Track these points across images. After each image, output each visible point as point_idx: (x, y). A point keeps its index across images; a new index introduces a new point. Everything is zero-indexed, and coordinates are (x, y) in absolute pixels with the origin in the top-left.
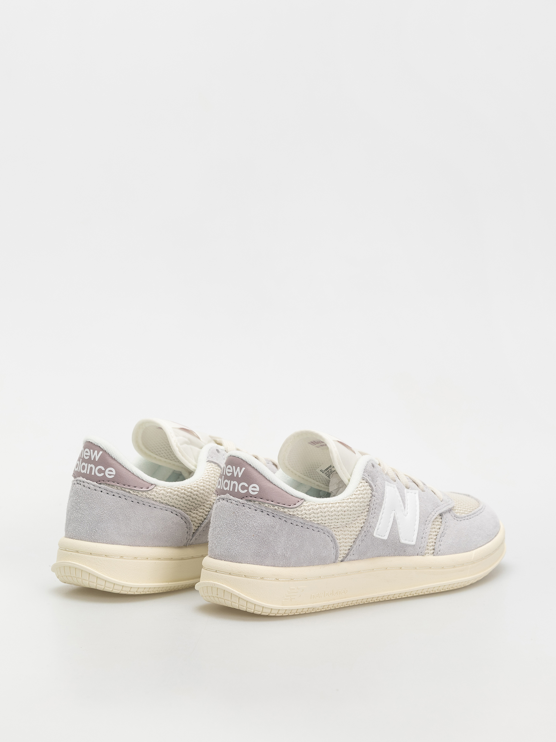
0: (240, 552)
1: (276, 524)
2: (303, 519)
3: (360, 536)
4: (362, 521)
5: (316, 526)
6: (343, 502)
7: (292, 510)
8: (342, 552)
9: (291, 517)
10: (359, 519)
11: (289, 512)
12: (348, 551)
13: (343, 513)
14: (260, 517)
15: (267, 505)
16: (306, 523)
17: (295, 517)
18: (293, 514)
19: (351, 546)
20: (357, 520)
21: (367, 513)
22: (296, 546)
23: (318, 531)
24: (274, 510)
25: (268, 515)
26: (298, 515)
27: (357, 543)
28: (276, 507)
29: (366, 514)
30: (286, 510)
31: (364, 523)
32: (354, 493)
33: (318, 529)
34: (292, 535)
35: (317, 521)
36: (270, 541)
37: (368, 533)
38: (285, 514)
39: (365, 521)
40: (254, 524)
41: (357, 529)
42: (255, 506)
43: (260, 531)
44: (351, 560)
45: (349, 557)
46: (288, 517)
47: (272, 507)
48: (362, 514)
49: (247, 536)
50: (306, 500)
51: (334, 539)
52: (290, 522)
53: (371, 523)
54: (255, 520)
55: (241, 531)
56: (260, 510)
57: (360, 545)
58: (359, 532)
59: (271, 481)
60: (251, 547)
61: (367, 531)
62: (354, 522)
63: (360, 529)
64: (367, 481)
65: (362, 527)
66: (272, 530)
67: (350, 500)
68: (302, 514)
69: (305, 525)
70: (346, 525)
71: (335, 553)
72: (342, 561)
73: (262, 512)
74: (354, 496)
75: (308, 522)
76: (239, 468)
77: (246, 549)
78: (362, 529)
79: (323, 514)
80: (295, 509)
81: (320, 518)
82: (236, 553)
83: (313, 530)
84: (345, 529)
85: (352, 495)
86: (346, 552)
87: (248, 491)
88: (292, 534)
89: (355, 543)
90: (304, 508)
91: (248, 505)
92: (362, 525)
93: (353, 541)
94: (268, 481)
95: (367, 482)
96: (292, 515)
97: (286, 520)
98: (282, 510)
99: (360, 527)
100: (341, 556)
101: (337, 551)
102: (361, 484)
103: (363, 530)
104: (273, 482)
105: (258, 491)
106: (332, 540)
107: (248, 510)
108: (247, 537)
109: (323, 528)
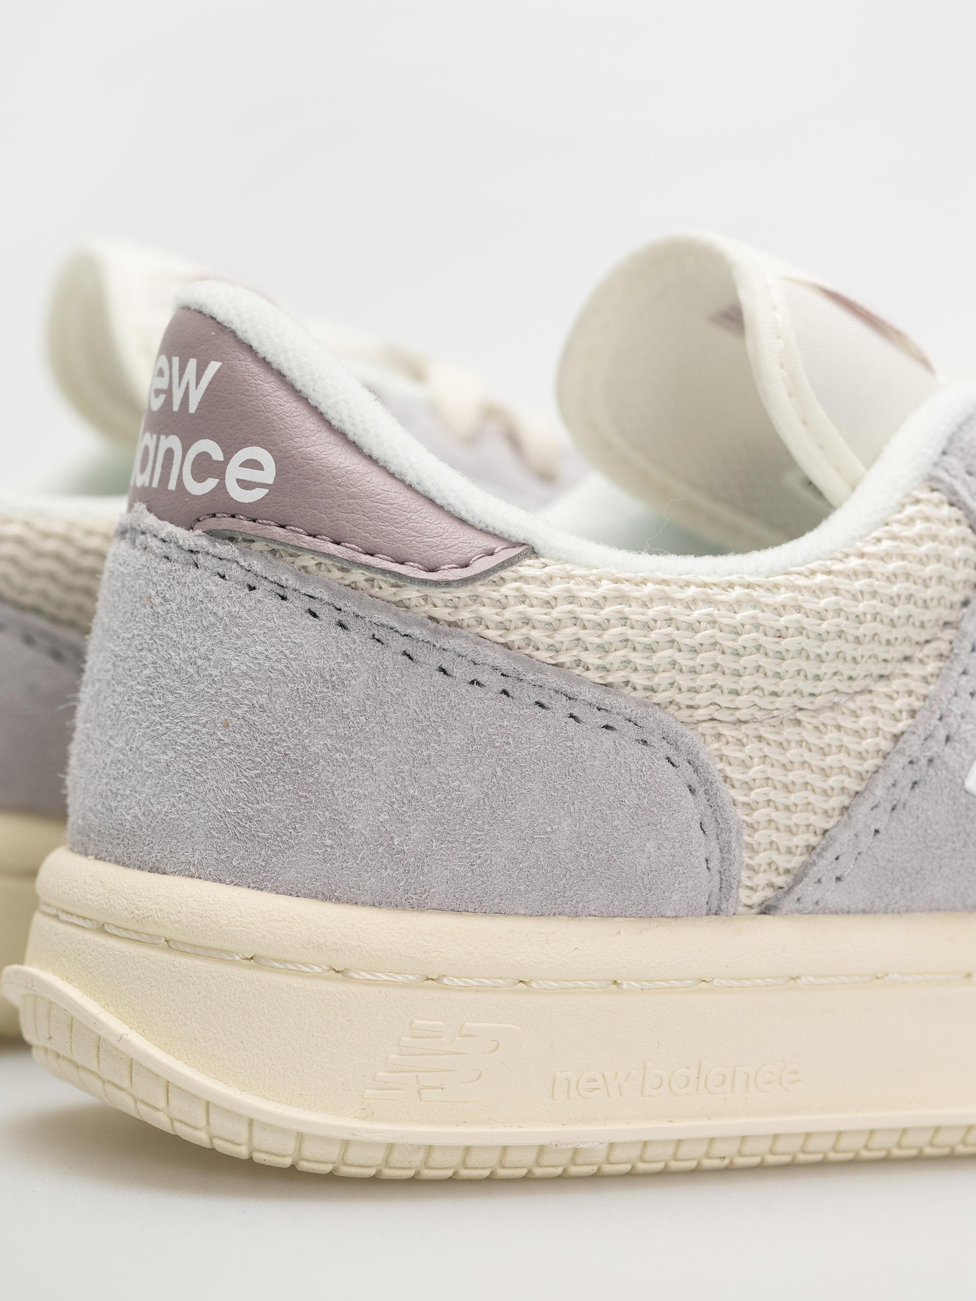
0: (154, 810)
1: (349, 665)
2: (513, 652)
3: (883, 780)
4: (902, 702)
5: (589, 697)
6: (776, 586)
7: (448, 596)
8: (762, 858)
9: (436, 632)
10: (881, 688)
11: (429, 608)
12: (804, 858)
13: (769, 642)
14: (269, 624)
15: (309, 561)
16: (530, 677)
17: (460, 636)
18: (452, 619)
19: (825, 832)
20: (867, 697)
21: (941, 664)
22: (460, 799)
23: (607, 727)
24: (343, 589)
25: (315, 615)
26: (482, 627)
27: (862, 814)
28: (358, 576)
29: (932, 667)
30: (412, 594)
31: (913, 713)
32: (859, 544)
33: (604, 718)
34: (439, 735)
35: (598, 668)
36: (309, 759)
37: (932, 772)
38: (404, 615)
39: (917, 704)
40: (234, 664)
41: (868, 743)
42: (245, 564)
43: (261, 702)
44: (820, 909)
45: (807, 889)
46: (416, 631)
47: (337, 574)
48: (907, 667)
49: (196, 727)
50: (542, 551)
51: (708, 783)
52: (434, 660)
53: (951, 720)
54: (239, 638)
55: (170, 698)
56: (270, 587)
57: (883, 831)
58: (878, 761)
59: (351, 436)
60: (208, 786)
61: (924, 762)
62: (851, 705)
63: (886, 745)
64: (954, 499)
65: (896, 738)
66: (323, 698)
67: (819, 578)
68: (507, 624)
69: (525, 685)
70: (800, 715)
71: (715, 863)
72: (767, 909)
73: (284, 598)
74: (854, 563)
75: (539, 667)
76: (192, 363)
77: (187, 795)
78: (900, 745)
79: (634, 631)
80: (463, 593)
81: (615, 657)
82: (140, 815)
83: (572, 716)
84: (790, 732)
85: (839, 556)
86: (795, 862)
87: (222, 487)
88: (441, 731)
89: (850, 817)
90: (517, 589)
91: (214, 560)
92: (901, 726)
93: (836, 801)
94: (333, 439)
95: (952, 504)
96: (450, 624)
97: (410, 651)
98: (388, 592)
99: (889, 736)
100: (761, 879)
101: (729, 852)
102: (910, 510)
103: (902, 752)
104: (362, 441)
105: (270, 481)
106: (695, 785)
107: (214, 586)
108: (196, 732)
109: (636, 712)
